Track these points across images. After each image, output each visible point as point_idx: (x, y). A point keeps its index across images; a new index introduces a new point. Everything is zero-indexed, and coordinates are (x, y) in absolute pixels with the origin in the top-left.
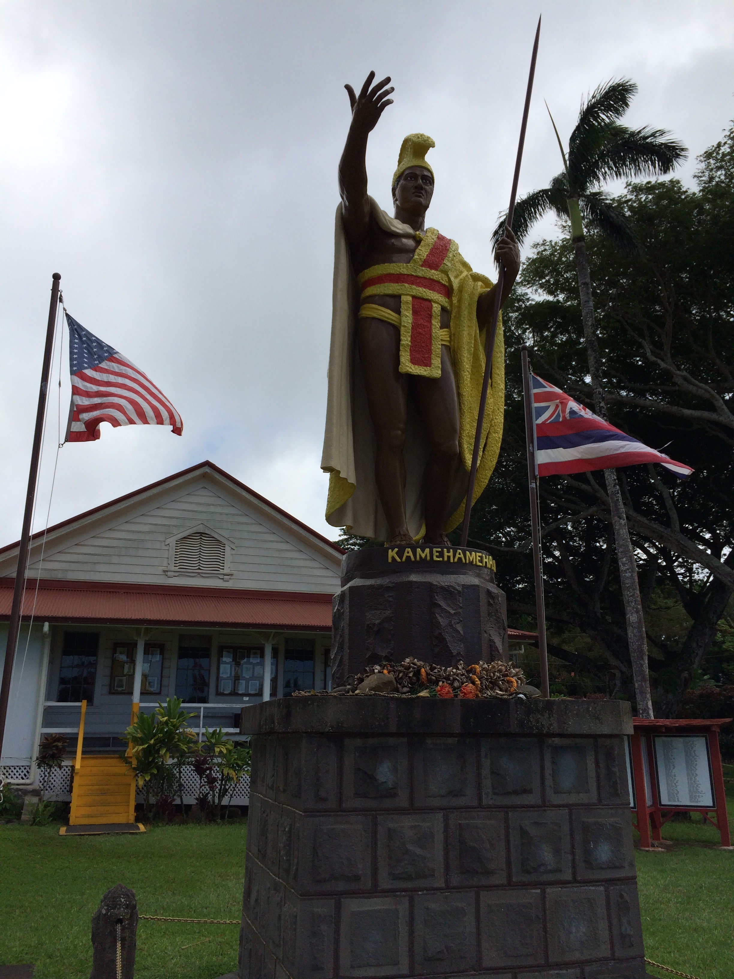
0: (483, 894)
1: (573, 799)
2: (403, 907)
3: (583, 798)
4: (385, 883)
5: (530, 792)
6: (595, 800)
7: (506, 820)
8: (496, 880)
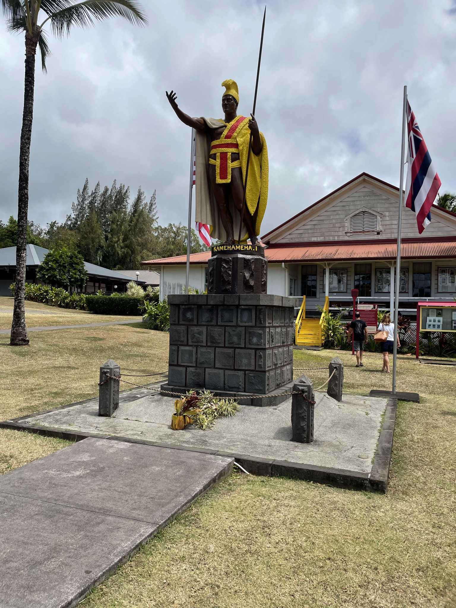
0: (217, 348)
1: (247, 324)
2: (194, 350)
3: (250, 324)
4: (190, 343)
5: (232, 322)
6: (254, 325)
7: (225, 329)
8: (220, 345)
